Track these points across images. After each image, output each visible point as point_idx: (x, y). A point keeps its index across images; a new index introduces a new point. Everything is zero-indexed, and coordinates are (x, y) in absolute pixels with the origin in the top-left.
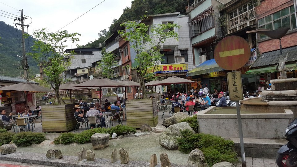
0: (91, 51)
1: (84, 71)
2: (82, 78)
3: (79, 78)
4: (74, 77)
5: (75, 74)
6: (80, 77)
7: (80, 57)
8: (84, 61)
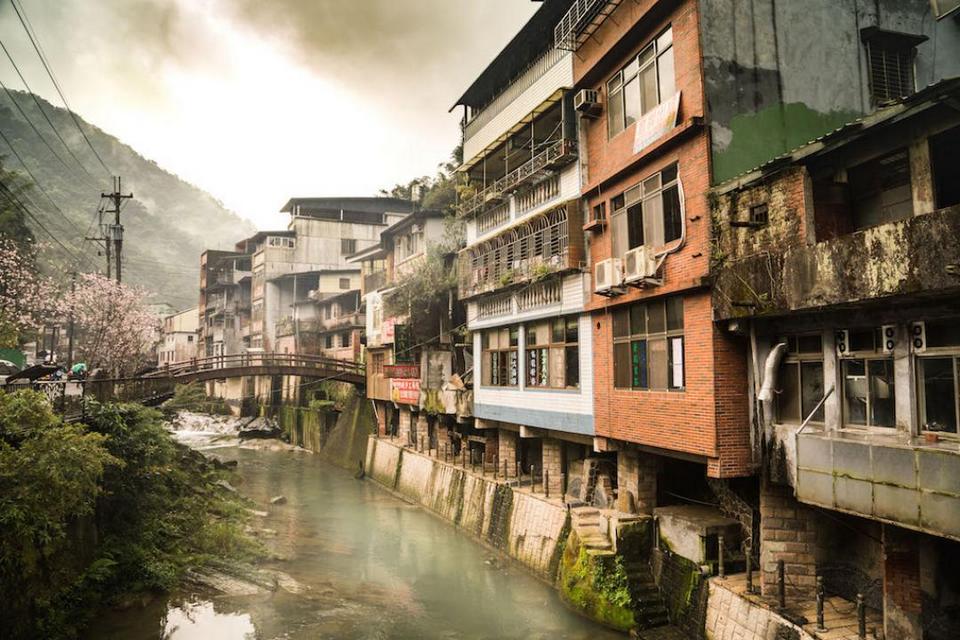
0: (380, 212)
1: (344, 283)
2: (335, 308)
3: (324, 311)
4: (307, 303)
5: (312, 294)
6: (327, 305)
7: (336, 231)
8: (349, 247)
